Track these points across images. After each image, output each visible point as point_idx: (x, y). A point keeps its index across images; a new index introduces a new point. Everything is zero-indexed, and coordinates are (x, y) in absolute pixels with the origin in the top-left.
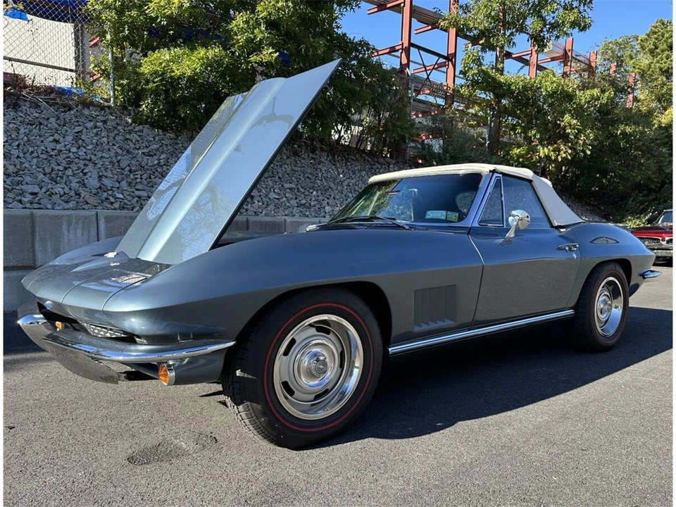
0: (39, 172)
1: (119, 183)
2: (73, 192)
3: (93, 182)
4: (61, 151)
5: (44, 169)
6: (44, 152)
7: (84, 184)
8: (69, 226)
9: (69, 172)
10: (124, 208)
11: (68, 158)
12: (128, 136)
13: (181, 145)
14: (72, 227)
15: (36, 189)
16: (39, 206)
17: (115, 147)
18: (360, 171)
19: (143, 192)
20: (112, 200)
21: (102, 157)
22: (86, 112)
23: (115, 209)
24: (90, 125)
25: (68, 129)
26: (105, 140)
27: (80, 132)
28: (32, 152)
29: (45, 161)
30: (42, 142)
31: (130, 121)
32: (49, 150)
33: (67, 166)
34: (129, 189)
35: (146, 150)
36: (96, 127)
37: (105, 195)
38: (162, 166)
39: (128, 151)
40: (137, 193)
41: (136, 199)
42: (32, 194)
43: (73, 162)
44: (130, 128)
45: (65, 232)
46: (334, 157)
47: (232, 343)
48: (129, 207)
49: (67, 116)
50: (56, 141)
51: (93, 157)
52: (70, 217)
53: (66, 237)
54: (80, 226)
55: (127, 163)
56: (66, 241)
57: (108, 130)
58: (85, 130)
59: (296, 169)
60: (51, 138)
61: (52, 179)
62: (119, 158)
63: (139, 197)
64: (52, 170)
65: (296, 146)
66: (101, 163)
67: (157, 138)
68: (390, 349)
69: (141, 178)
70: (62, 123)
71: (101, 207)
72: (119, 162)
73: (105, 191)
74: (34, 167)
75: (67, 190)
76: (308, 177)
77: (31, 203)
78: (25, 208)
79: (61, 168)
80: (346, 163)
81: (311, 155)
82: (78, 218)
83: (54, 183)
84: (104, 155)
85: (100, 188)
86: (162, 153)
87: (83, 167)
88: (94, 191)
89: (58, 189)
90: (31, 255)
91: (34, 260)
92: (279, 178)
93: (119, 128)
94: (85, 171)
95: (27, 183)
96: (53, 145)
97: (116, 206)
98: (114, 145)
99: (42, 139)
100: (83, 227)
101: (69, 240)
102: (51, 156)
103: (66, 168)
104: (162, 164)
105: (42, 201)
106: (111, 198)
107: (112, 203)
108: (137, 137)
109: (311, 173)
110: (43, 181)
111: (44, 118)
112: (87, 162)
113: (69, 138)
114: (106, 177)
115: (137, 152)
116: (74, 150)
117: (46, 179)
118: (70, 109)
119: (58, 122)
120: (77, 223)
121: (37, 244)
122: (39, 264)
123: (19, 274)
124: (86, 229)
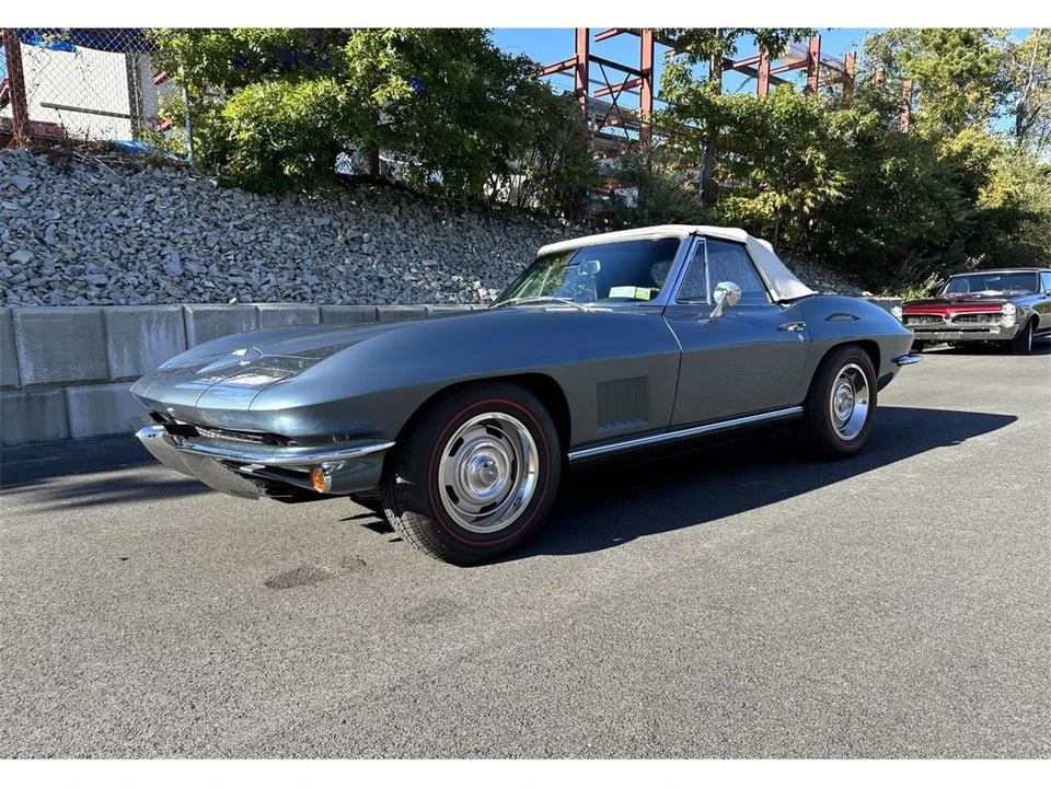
0: (105, 257)
1: (207, 267)
2: (150, 281)
3: (174, 267)
4: (130, 228)
5: (110, 253)
6: (109, 230)
7: (163, 271)
8: (149, 326)
9: (142, 256)
10: (216, 300)
11: (139, 236)
12: (214, 204)
13: (284, 213)
14: (153, 327)
15: (103, 280)
16: (110, 301)
17: (199, 220)
18: (524, 238)
19: (239, 278)
20: (201, 290)
21: (183, 234)
22: (158, 173)
23: (205, 302)
24: (165, 191)
25: (137, 198)
26: (185, 210)
27: (152, 201)
28: (94, 231)
29: (111, 242)
30: (105, 216)
31: (215, 183)
32: (115, 227)
33: (140, 247)
34: (221, 275)
35: (238, 222)
36: (172, 194)
37: (191, 283)
38: (260, 243)
39: (216, 224)
40: (232, 280)
41: (230, 288)
42: (99, 286)
43: (146, 241)
44: (216, 193)
45: (145, 333)
46: (487, 220)
47: (392, 444)
48: (222, 298)
49: (134, 180)
50: (123, 215)
51: (171, 233)
52: (149, 314)
53: (146, 341)
54: (164, 325)
55: (215, 240)
56: (147, 345)
57: (188, 198)
58: (158, 198)
59: (438, 239)
60: (116, 212)
61: (122, 265)
62: (205, 233)
63: (235, 285)
64: (122, 253)
65: (436, 207)
66: (182, 242)
67: (252, 205)
68: (570, 455)
69: (235, 260)
70: (128, 190)
71: (187, 300)
72: (205, 239)
73: (190, 279)
74: (98, 250)
75: (142, 278)
76: (454, 250)
77: (99, 298)
78: (92, 304)
79: (132, 251)
80: (505, 228)
81: (457, 219)
82: (161, 315)
83: (125, 271)
84: (185, 230)
85: (184, 275)
86: (260, 224)
87: (160, 248)
88: (176, 279)
89: (131, 278)
90: (104, 364)
91: (108, 371)
92: (415, 252)
93: (202, 193)
94: (163, 253)
95: (91, 273)
96: (119, 221)
97: (206, 297)
98: (197, 217)
99: (105, 213)
100: (167, 326)
101: (150, 345)
102: (118, 235)
103: (138, 251)
104: (261, 239)
105: (112, 295)
106: (198, 287)
107: (200, 294)
108: (227, 205)
109: (458, 245)
110: (111, 269)
111: (105, 185)
112: (164, 241)
113: (140, 210)
114: (190, 260)
115: (226, 224)
116: (148, 226)
117: (115, 267)
118: (137, 171)
119: (123, 188)
120: (159, 322)
121: (111, 351)
122: (115, 377)
123: (91, 390)
124: (171, 329)
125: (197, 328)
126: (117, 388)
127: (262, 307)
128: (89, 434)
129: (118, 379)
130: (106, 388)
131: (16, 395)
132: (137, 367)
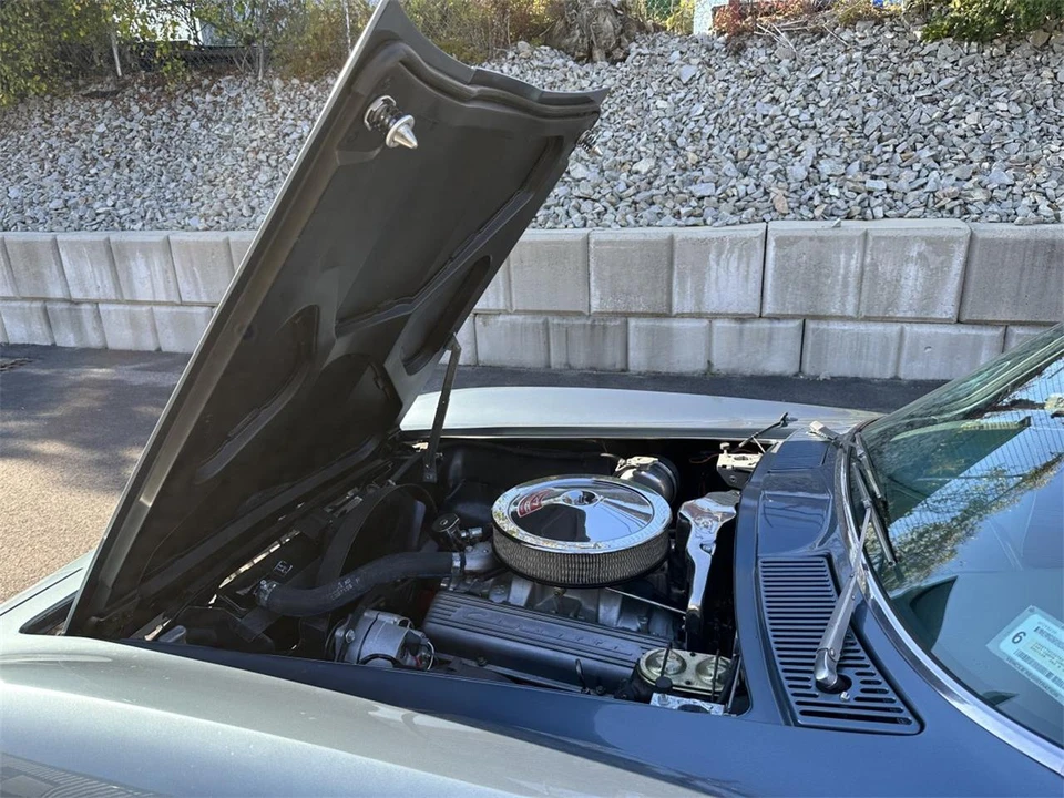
0: (728, 159)
1: (847, 165)
2: (761, 190)
3: (800, 169)
4: (775, 117)
5: (737, 154)
6: (750, 122)
7: (785, 175)
8: (719, 256)
9: (772, 155)
10: (830, 215)
11: (780, 128)
12: (902, 69)
13: (1008, 69)
14: (723, 256)
15: (709, 191)
16: (697, 220)
17: (869, 96)
19: (883, 181)
20: (817, 201)
21: (838, 118)
22: (847, 34)
23: (814, 218)
24: (842, 59)
26: (856, 83)
29: (745, 139)
30: (754, 105)
31: (920, 36)
32: (759, 118)
33: (775, 143)
34: (859, 178)
36: (850, 62)
37: (811, 191)
39: (890, 100)
42: (700, 198)
43: (786, 134)
44: (915, 50)
45: (713, 264)
48: (841, 213)
50: (775, 101)
51: (818, 122)
52: (721, 240)
53: (713, 274)
54: (736, 254)
55: (876, 124)
56: (713, 278)
57: (869, 64)
58: (828, 71)
60: (769, 97)
61: (741, 170)
62: (868, 115)
63: (870, 192)
64: (750, 152)
66: (831, 131)
69: (894, 152)
70: (798, 64)
71: (792, 216)
72: (865, 122)
73: (814, 185)
75: (751, 187)
79: (764, 149)
82: (734, 242)
83: (741, 177)
84: (843, 113)
85: (808, 179)
88: (795, 186)
89: (741, 187)
90: (665, 297)
91: (670, 305)
95: (703, 181)
96: (766, 109)
98: (868, 91)
99: (755, 100)
100: (740, 258)
101: (717, 278)
102: (757, 128)
103: (770, 148)
104: (950, 116)
106: (817, 197)
107: (814, 207)
110: (726, 175)
111: (773, 62)
112: (807, 133)
113: (797, 91)
114: (829, 157)
115: (906, 98)
116: (795, 112)
117: (733, 172)
118: (822, 36)
119: (792, 65)
120: (731, 251)
121: (675, 282)
122: (675, 312)
123: (651, 323)
124: (745, 259)
125: (777, 258)
126: (676, 324)
127: (894, 225)
128: (643, 369)
129: (678, 314)
130: (665, 323)
131: (582, 321)
132: (699, 302)
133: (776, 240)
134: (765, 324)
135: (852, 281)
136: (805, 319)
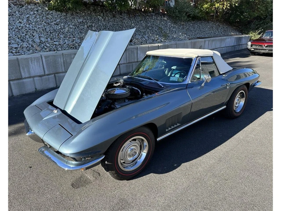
0: (16, 38)
1: (47, 39)
2: (31, 45)
3: (37, 40)
4: (23, 27)
5: (18, 36)
6: (16, 28)
7: (34, 41)
8: (32, 62)
9: (27, 37)
10: (50, 50)
11: (26, 30)
12: (47, 17)
13: (68, 18)
14: (33, 62)
15: (17, 46)
16: (19, 54)
17: (43, 22)
18: (141, 21)
19: (57, 42)
20: (46, 47)
21: (39, 28)
22: (29, 7)
23: (47, 51)
24: (32, 13)
25: (24, 16)
26: (39, 19)
27: (28, 17)
28: (12, 29)
29: (18, 32)
30: (15, 23)
31: (47, 9)
32: (18, 27)
33: (26, 33)
34: (52, 42)
35: (55, 22)
36: (34, 14)
37: (43, 45)
38: (62, 29)
39: (48, 24)
40: (55, 43)
41: (54, 46)
42: (15, 48)
43: (28, 31)
44: (48, 12)
45: (31, 64)
46: (129, 15)
48: (52, 50)
49: (21, 10)
50: (20, 22)
51: (35, 28)
52: (31, 58)
53: (31, 66)
54: (36, 61)
55: (49, 29)
57: (40, 15)
58: (30, 16)
59: (115, 23)
60: (18, 22)
61: (22, 40)
62: (45, 27)
63: (56, 45)
64: (21, 36)
65: (114, 12)
66: (39, 31)
67: (59, 16)
68: (157, 139)
69: (55, 36)
70: (21, 13)
71: (42, 51)
72: (45, 29)
73: (42, 44)
74: (14, 35)
75: (28, 45)
76: (119, 27)
77: (16, 53)
78: (14, 55)
79: (24, 35)
80: (135, 18)
81: (120, 16)
82: (34, 58)
83: (23, 42)
84: (39, 26)
85: (40, 42)
86: (62, 23)
87: (32, 33)
88: (38, 44)
89: (25, 45)
90: (20, 74)
91: (21, 76)
92: (108, 28)
93: (43, 13)
94: (33, 35)
95: (13, 44)
96: (19, 24)
97: (48, 50)
98: (42, 21)
99: (15, 22)
100: (37, 61)
101: (33, 68)
102: (19, 30)
103: (26, 35)
104: (62, 28)
105: (20, 51)
106: (45, 46)
107: (46, 49)
108: (51, 16)
109: (121, 25)
110: (19, 42)
111: (14, 12)
112: (33, 31)
113: (25, 20)
114: (42, 37)
115: (52, 23)
116: (28, 26)
117: (20, 41)
118: (23, 6)
119: (19, 13)
120: (34, 60)
121: (21, 70)
122: (24, 77)
123: (17, 82)
124: (38, 62)
125: (46, 61)
126: (24, 80)
127: (64, 52)
128: (18, 94)
129: (24, 78)
130: (21, 81)
132: (29, 74)
133: (44, 57)
134: (47, 77)
135: (63, 64)
136: (55, 74)
